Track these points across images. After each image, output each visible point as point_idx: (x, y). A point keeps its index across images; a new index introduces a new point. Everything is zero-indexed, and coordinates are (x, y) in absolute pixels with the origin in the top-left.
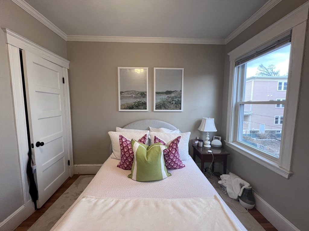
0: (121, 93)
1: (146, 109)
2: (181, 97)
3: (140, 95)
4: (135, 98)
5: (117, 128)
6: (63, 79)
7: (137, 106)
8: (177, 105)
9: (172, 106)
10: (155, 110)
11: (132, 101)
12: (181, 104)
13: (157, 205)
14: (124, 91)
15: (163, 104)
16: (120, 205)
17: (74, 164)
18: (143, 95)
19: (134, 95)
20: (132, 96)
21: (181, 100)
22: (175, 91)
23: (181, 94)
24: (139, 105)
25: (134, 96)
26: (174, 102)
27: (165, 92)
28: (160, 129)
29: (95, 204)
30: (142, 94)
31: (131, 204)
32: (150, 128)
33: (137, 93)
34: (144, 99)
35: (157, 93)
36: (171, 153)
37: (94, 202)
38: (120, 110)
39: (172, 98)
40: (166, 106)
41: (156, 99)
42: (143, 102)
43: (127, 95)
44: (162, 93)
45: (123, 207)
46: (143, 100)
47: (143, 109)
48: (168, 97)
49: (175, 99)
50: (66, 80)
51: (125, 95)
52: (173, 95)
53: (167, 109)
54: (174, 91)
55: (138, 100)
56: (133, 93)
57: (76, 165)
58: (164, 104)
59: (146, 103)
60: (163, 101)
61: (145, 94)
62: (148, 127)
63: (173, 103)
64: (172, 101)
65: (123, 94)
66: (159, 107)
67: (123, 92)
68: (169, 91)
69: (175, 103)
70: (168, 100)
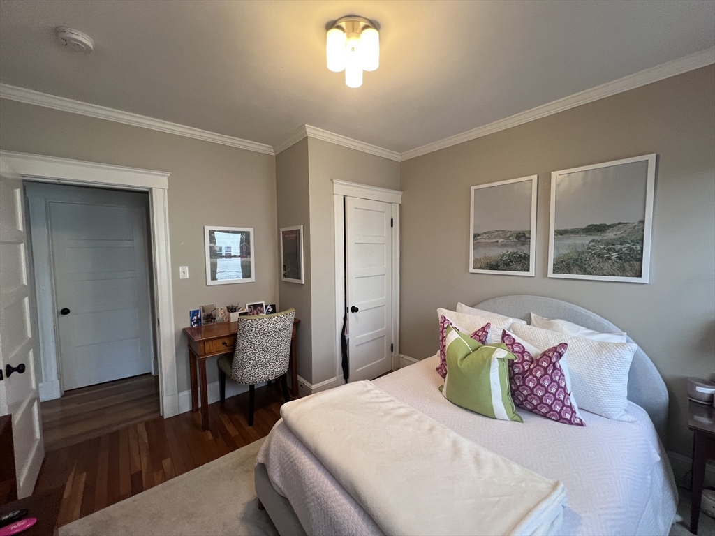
0: (476, 236)
1: (528, 271)
2: (642, 240)
3: (515, 240)
4: (504, 245)
5: (460, 306)
6: (392, 220)
7: (506, 264)
8: (627, 265)
9: (607, 265)
10: (551, 274)
11: (496, 253)
12: (641, 260)
13: (432, 429)
14: (480, 232)
15: (577, 260)
16: (391, 405)
17: (400, 353)
18: (523, 238)
19: (502, 240)
20: (497, 242)
21: (642, 248)
22: (620, 223)
23: (643, 230)
24: (512, 262)
25: (500, 241)
26: (614, 256)
27: (583, 230)
28: (552, 321)
29: (368, 391)
30: (520, 237)
31: (402, 411)
32: (533, 315)
33: (508, 235)
34: (523, 247)
35: (558, 233)
36: (531, 374)
37: (369, 388)
38: (471, 270)
39: (607, 244)
40: (586, 266)
41: (556, 247)
42: (520, 256)
43: (487, 241)
44: (575, 232)
45: (392, 409)
46: (521, 250)
47: (521, 270)
48: (592, 241)
49: (619, 247)
50: (397, 223)
51: (483, 241)
52: (610, 235)
53: (591, 274)
54: (617, 223)
55: (510, 250)
56: (499, 235)
57: (402, 356)
58: (581, 259)
59: (529, 256)
60: (577, 252)
61: (527, 235)
62: (527, 312)
63: (609, 258)
64: (608, 253)
65: (478, 238)
66: (563, 266)
67: (479, 235)
68: (596, 226)
69: (620, 258)
70: (593, 250)
